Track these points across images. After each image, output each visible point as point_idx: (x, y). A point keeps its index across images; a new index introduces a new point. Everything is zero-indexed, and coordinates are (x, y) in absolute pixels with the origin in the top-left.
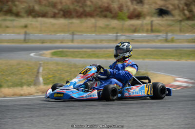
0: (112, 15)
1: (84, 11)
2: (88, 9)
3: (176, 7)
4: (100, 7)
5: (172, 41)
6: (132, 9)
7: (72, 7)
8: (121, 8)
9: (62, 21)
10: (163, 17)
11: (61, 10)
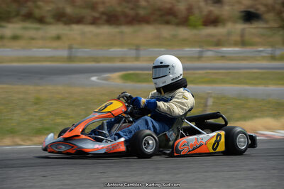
0: (177, 21)
1: (137, 15)
2: (142, 12)
7: (119, 9)
10: (251, 23)
11: (103, 13)
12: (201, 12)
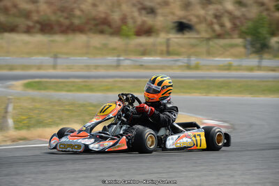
0: (111, 30)
1: (72, 24)
2: (77, 22)
3: (202, 20)
4: (94, 19)
5: (197, 67)
6: (139, 21)
7: (53, 18)
8: (124, 20)
9: (39, 38)
10: (183, 34)
11: (38, 22)
12: (135, 22)
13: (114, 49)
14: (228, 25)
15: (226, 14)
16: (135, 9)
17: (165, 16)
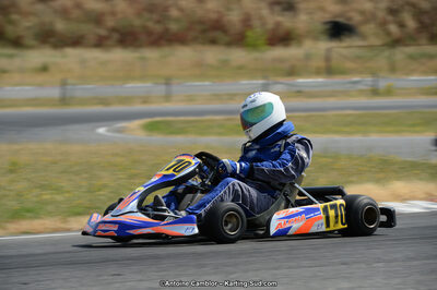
0: (226, 39)
1: (167, 30)
2: (173, 27)
3: (369, 17)
4: (201, 22)
6: (270, 23)
7: (137, 22)
8: (247, 22)
9: (119, 55)
10: (341, 40)
11: (114, 30)
12: (264, 24)
13: (240, 68)
14: (411, 24)
15: (407, 7)
16: (263, 5)
17: (310, 13)
